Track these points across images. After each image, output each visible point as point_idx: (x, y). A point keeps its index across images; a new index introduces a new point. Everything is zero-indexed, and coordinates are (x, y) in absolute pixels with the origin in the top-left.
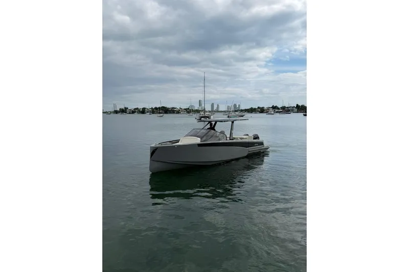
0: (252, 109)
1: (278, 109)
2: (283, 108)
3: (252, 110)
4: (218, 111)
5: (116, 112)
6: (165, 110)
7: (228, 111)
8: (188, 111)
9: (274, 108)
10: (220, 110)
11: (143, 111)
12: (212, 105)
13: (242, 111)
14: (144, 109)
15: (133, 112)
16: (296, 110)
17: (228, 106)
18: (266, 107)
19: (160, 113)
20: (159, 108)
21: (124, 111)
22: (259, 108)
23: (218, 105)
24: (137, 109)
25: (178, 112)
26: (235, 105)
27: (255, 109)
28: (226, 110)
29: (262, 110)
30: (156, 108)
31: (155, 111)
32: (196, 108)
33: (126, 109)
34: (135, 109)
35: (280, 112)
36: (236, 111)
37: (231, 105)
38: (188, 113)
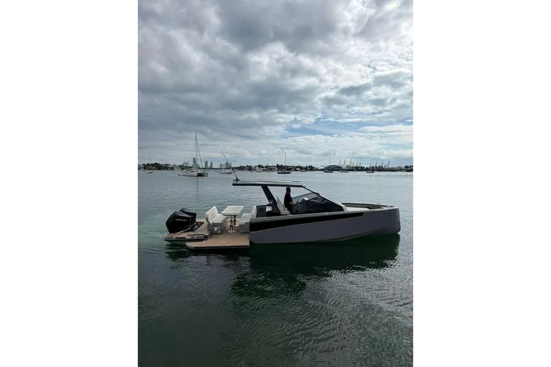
0: (241, 166)
1: (263, 167)
2: (267, 167)
3: (241, 168)
4: (211, 168)
6: (158, 167)
7: (220, 169)
8: (182, 167)
9: (260, 166)
10: (213, 167)
12: (206, 163)
13: (233, 168)
16: (276, 169)
17: (221, 164)
18: (253, 166)
19: (152, 170)
20: (152, 164)
22: (247, 166)
23: (211, 163)
25: (172, 169)
26: (227, 164)
27: (244, 167)
28: (219, 167)
29: (250, 168)
30: (148, 165)
32: (191, 165)
35: (264, 170)
36: (228, 169)
37: (224, 163)
38: (183, 169)
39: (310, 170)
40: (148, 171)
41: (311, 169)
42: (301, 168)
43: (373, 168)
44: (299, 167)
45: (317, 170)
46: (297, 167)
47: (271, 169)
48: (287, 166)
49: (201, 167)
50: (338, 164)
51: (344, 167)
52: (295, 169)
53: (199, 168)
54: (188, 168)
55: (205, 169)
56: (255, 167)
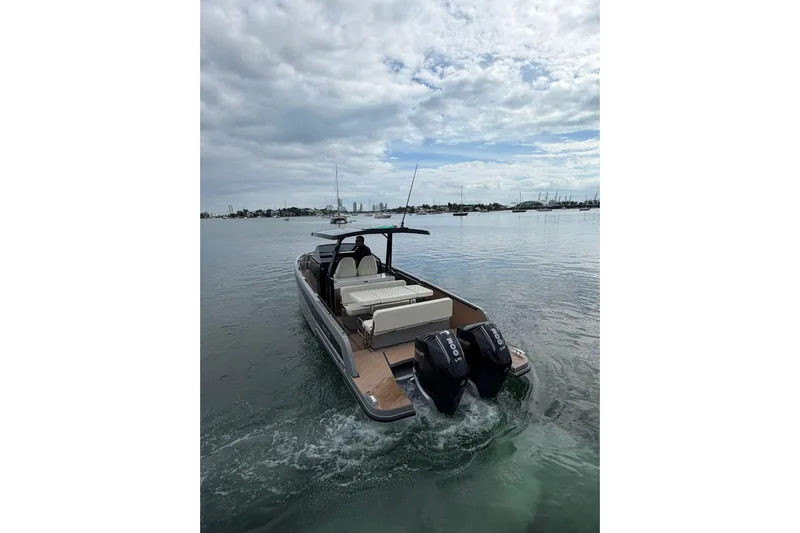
0: (400, 208)
1: (429, 208)
2: (435, 207)
3: (400, 210)
4: (361, 212)
5: (233, 216)
6: (296, 212)
7: (374, 212)
8: (325, 212)
9: (425, 207)
10: (364, 210)
11: (268, 214)
12: (355, 205)
13: (389, 211)
14: (269, 211)
15: (255, 215)
16: (448, 209)
17: (374, 206)
18: (416, 207)
19: (289, 216)
21: (242, 214)
22: (408, 207)
23: (361, 205)
24: (260, 211)
25: (313, 214)
26: (381, 205)
27: (404, 209)
28: (371, 210)
29: (411, 210)
30: (284, 210)
31: (283, 213)
32: (335, 209)
33: (246, 211)
34: (257, 211)
35: (430, 212)
36: (383, 211)
37: (377, 204)
38: (325, 214)
39: (496, 210)
40: (284, 218)
41: (497, 207)
42: (483, 208)
43: (590, 203)
44: (479, 206)
45: (505, 208)
46: (476, 206)
47: (441, 210)
48: (463, 205)
49: (348, 211)
50: (536, 199)
51: (545, 204)
52: (474, 208)
53: (346, 212)
54: (332, 212)
55: (355, 213)
56: (419, 208)
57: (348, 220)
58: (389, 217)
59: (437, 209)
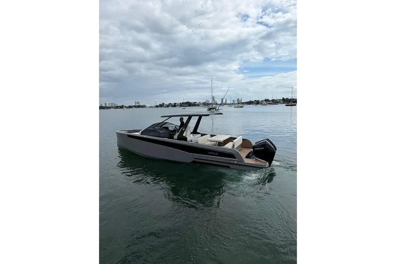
0: (250, 101)
1: (269, 101)
2: (273, 100)
3: (250, 103)
4: (226, 104)
5: (157, 106)
6: (189, 104)
8: (205, 104)
9: (266, 100)
10: (228, 103)
11: (175, 105)
12: (222, 100)
13: (243, 103)
14: (175, 104)
15: (168, 106)
16: (282, 102)
17: (234, 100)
18: (260, 100)
19: (184, 106)
21: (161, 106)
22: (255, 101)
23: (226, 100)
24: (171, 104)
25: (198, 105)
26: (238, 99)
27: (253, 102)
28: (232, 103)
29: (257, 103)
30: (183, 103)
31: (182, 105)
32: (211, 102)
33: (163, 104)
34: (169, 104)
35: (269, 104)
36: (239, 103)
38: (205, 105)
40: (183, 108)
47: (277, 103)
48: (293, 99)
49: (218, 103)
53: (216, 104)
54: (208, 104)
55: (221, 104)
56: (262, 101)
57: (217, 108)
58: (242, 107)
59: (275, 102)
